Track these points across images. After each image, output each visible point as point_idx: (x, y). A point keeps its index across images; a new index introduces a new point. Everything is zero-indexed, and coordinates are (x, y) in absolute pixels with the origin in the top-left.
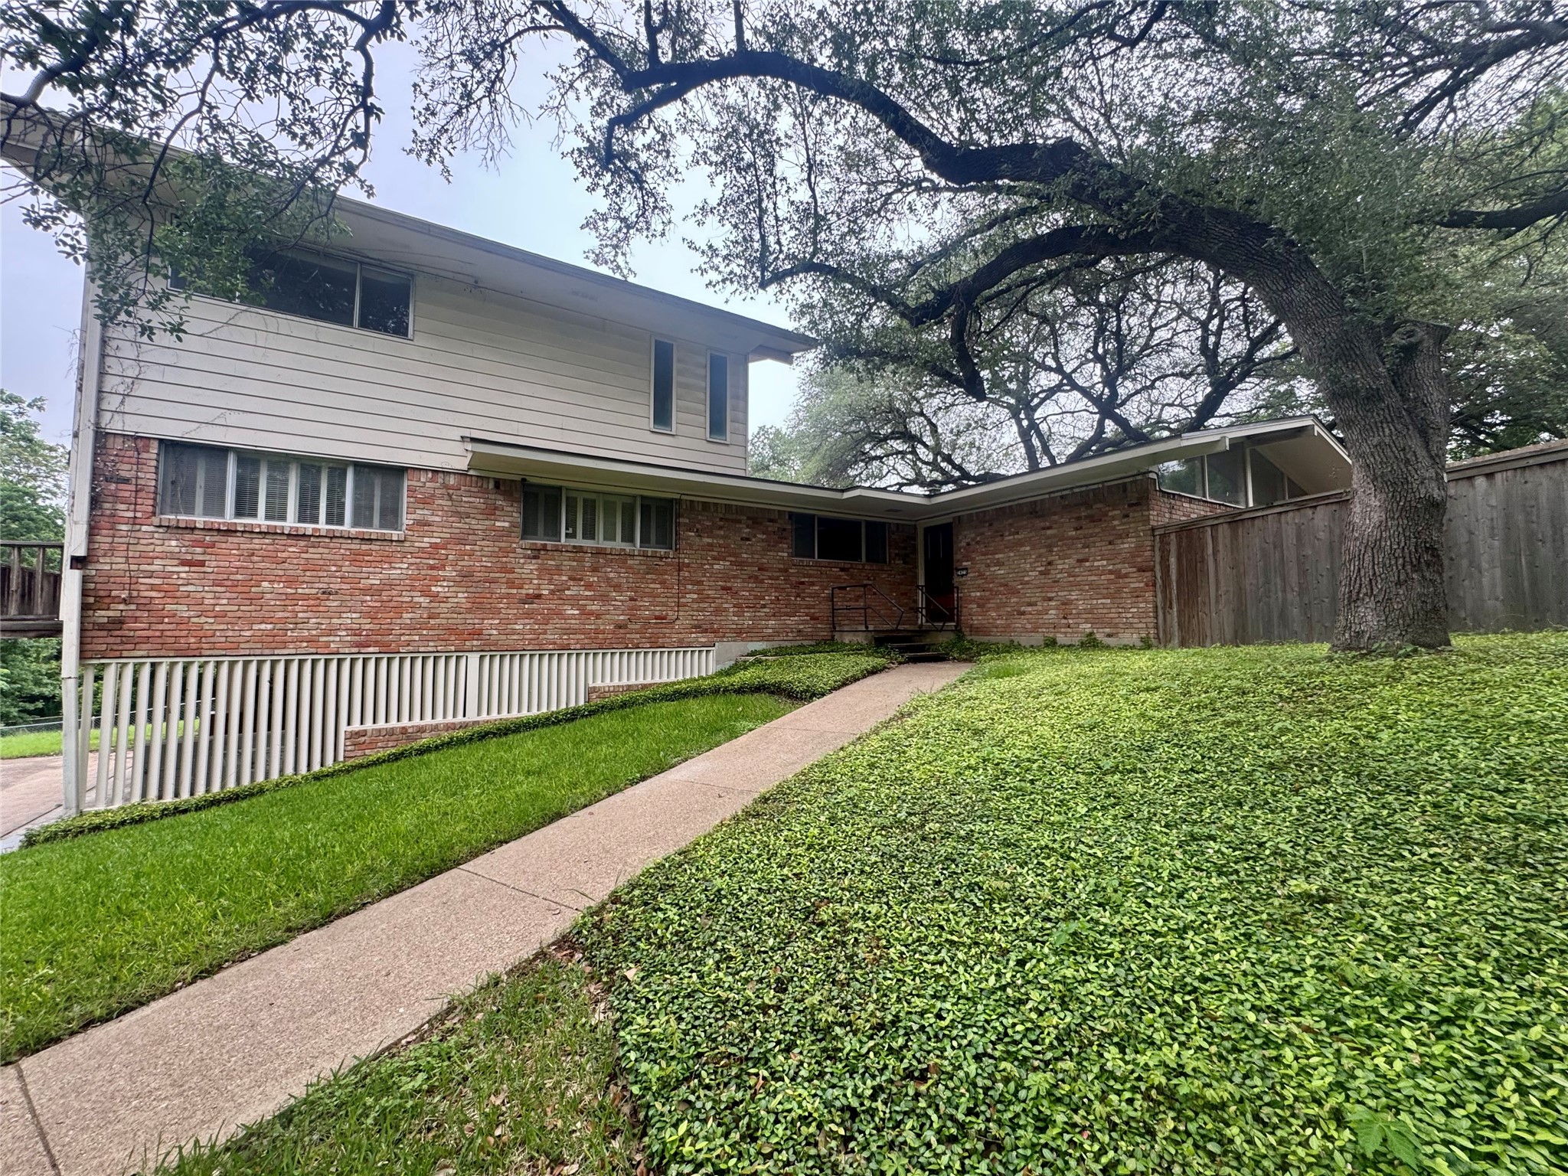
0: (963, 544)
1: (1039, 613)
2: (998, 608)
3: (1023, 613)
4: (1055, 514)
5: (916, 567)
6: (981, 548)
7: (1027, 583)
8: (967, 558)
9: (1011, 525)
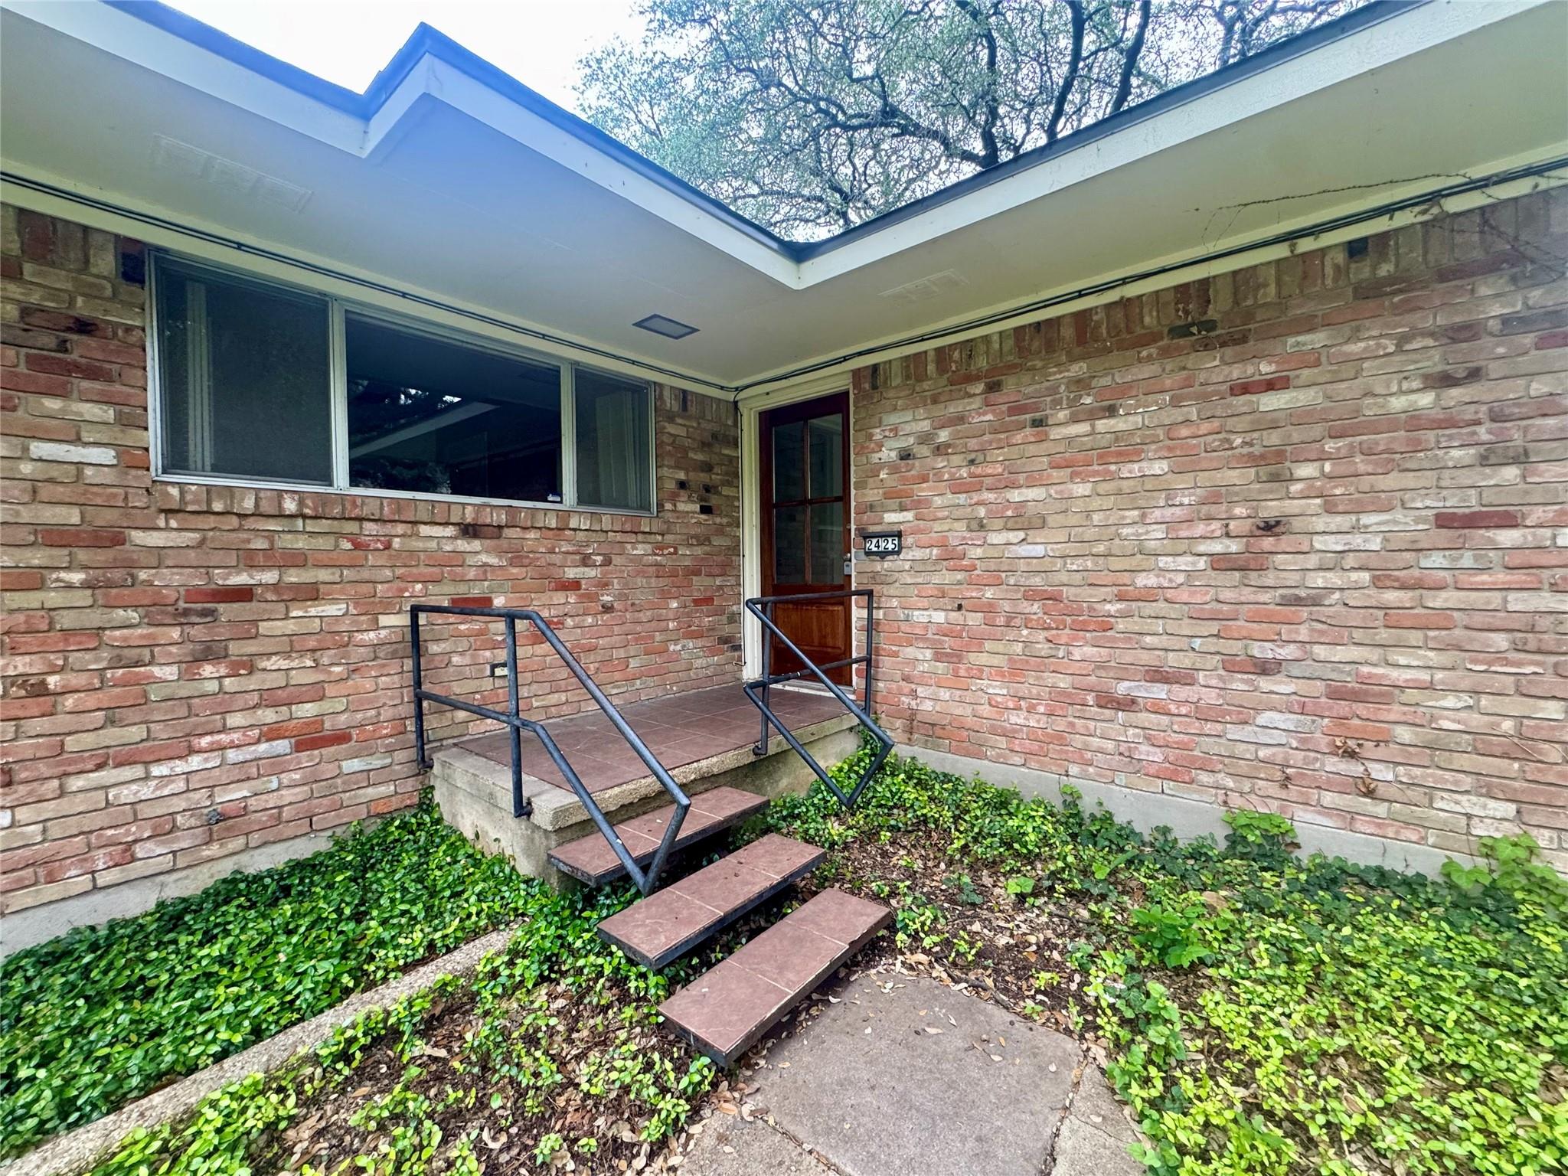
0: (888, 454)
1: (1203, 714)
2: (1015, 670)
3: (1128, 704)
4: (1308, 325)
5: (737, 523)
6: (955, 466)
7: (1148, 596)
8: (901, 500)
9: (1081, 384)
